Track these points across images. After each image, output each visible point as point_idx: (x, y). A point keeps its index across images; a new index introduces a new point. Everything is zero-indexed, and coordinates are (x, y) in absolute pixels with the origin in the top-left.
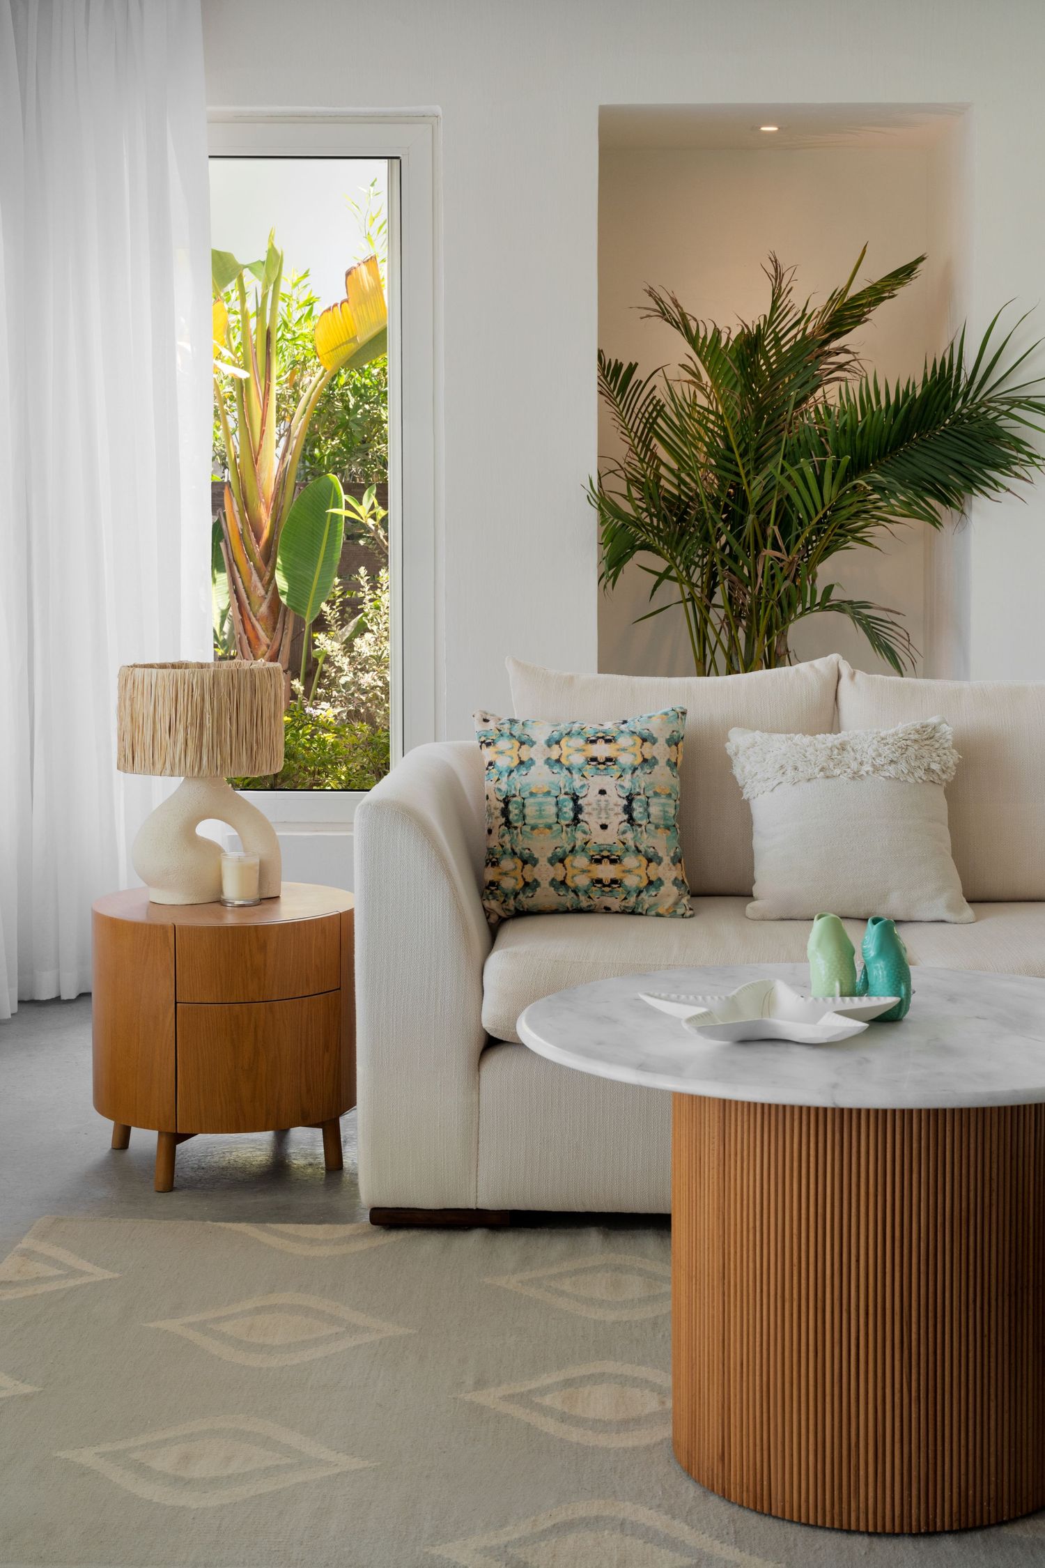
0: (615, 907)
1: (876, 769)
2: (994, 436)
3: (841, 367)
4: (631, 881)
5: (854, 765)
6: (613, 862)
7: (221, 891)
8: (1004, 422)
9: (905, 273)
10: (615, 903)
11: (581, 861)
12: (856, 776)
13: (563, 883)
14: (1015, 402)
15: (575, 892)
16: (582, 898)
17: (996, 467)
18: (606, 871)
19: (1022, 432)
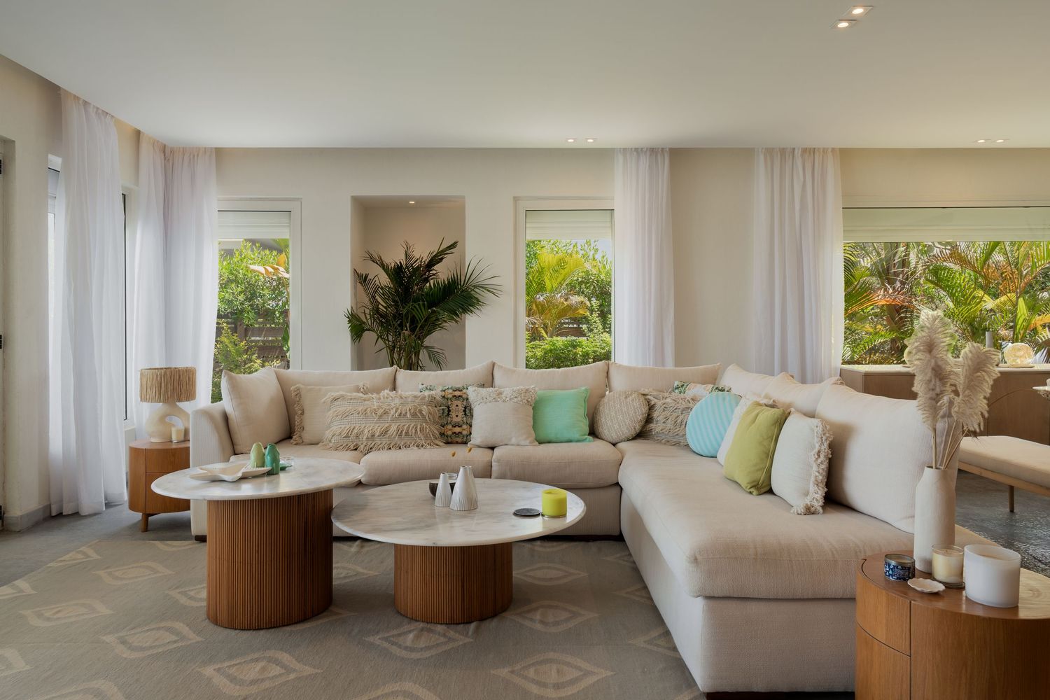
0: (459, 441)
1: (510, 399)
2: (471, 297)
3: (434, 275)
4: (465, 433)
5: (504, 398)
6: (459, 427)
7: (171, 438)
8: (473, 292)
9: (453, 246)
10: (459, 440)
11: (450, 427)
12: (504, 401)
13: (444, 434)
14: (475, 287)
15: (447, 436)
16: (449, 439)
17: (472, 306)
18: (457, 430)
19: (477, 296)
